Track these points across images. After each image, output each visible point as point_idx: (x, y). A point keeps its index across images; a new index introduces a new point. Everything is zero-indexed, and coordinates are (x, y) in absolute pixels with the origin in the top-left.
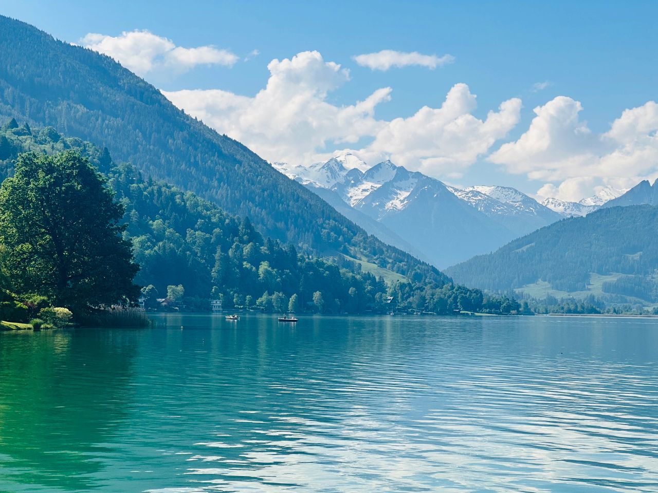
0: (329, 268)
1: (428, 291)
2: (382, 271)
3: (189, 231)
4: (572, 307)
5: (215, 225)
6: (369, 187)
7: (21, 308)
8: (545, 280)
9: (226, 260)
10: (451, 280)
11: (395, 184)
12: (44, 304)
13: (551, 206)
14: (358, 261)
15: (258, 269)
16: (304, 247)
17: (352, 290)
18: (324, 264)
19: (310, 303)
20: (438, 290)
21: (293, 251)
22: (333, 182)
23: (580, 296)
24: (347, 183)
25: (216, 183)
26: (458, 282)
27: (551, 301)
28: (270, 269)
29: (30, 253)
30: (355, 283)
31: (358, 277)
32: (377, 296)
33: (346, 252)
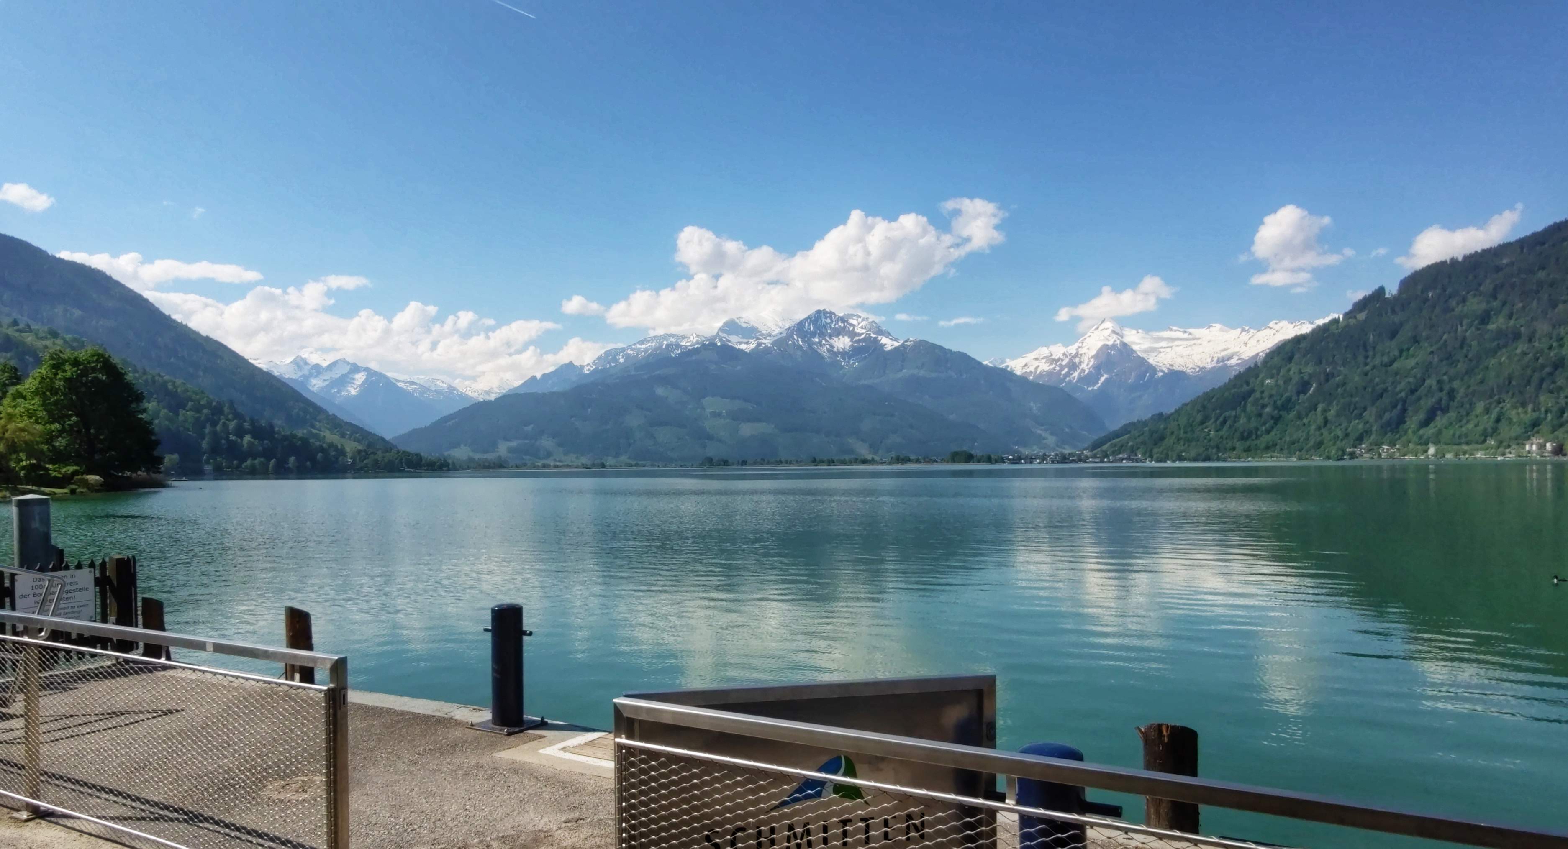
0: (301, 439)
1: (380, 455)
2: (343, 441)
3: (181, 412)
4: (487, 464)
5: (204, 407)
6: (329, 378)
7: (55, 477)
8: (465, 445)
9: (214, 433)
10: (395, 446)
11: (351, 376)
12: (75, 473)
13: (469, 393)
14: (322, 433)
15: (242, 440)
16: (279, 423)
17: (320, 455)
18: (297, 436)
19: (287, 466)
20: (388, 454)
21: (272, 426)
22: (300, 374)
23: (491, 456)
24: (311, 375)
25: (201, 373)
26: (402, 448)
27: (471, 460)
28: (252, 440)
29: (58, 431)
30: (322, 450)
31: (324, 445)
32: (340, 459)
33: (313, 426)
